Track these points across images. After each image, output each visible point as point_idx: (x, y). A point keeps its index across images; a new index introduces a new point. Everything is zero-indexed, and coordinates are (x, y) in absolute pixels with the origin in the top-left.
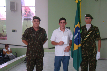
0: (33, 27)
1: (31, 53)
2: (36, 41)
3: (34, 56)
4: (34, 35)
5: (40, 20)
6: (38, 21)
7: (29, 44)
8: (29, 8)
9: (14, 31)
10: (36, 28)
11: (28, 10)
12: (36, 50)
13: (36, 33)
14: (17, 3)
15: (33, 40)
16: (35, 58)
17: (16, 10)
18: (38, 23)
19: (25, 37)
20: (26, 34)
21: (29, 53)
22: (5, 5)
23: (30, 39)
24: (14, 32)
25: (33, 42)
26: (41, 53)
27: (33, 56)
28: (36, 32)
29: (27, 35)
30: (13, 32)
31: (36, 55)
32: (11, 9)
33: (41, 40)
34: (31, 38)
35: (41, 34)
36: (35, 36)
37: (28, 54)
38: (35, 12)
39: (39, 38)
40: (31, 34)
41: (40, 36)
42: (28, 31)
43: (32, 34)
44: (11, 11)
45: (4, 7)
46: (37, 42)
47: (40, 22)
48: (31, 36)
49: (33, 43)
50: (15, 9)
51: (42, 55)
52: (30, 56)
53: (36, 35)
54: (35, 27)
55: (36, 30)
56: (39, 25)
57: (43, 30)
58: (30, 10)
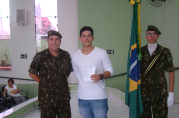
0: (48, 50)
1: (47, 96)
2: (55, 75)
3: (54, 101)
4: (51, 64)
5: (60, 37)
6: (57, 39)
7: (42, 80)
8: (48, 19)
9: (23, 56)
10: (54, 51)
11: (46, 24)
12: (56, 90)
13: (54, 60)
14: (27, 12)
15: (49, 73)
16: (55, 105)
17: (26, 22)
18: (58, 42)
19: (34, 69)
20: (36, 63)
21: (44, 97)
22: (9, 16)
23: (44, 72)
24: (23, 58)
25: (51, 77)
26: (66, 94)
27: (52, 101)
28: (54, 58)
29: (39, 64)
30: (21, 58)
31: (57, 99)
32: (17, 21)
33: (64, 72)
34: (46, 70)
35: (64, 61)
36: (53, 65)
37: (43, 99)
38: (57, 25)
39: (61, 69)
40: (45, 63)
41: (63, 65)
42: (40, 58)
43: (47, 62)
44: (19, 24)
45: (7, 17)
46: (57, 76)
47: (61, 41)
48: (47, 66)
49: (51, 79)
50: (24, 22)
51: (68, 99)
52: (46, 101)
53: (56, 64)
54: (52, 50)
55: (55, 54)
56: (59, 46)
57: (67, 54)
58: (49, 22)
